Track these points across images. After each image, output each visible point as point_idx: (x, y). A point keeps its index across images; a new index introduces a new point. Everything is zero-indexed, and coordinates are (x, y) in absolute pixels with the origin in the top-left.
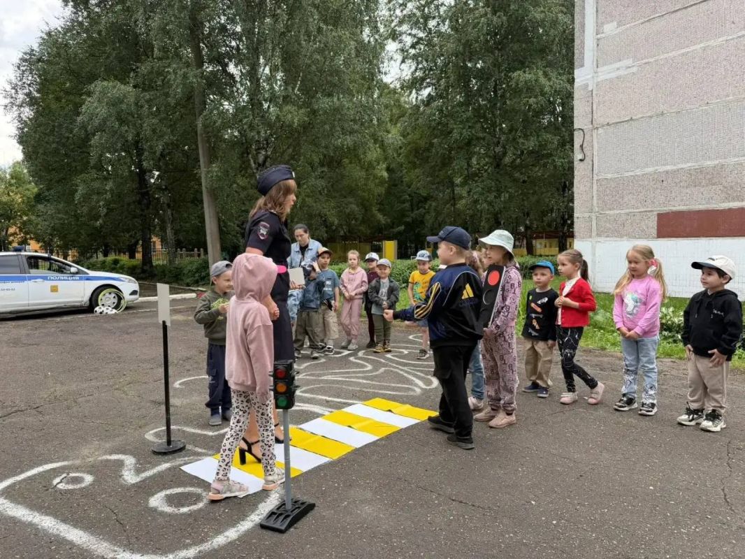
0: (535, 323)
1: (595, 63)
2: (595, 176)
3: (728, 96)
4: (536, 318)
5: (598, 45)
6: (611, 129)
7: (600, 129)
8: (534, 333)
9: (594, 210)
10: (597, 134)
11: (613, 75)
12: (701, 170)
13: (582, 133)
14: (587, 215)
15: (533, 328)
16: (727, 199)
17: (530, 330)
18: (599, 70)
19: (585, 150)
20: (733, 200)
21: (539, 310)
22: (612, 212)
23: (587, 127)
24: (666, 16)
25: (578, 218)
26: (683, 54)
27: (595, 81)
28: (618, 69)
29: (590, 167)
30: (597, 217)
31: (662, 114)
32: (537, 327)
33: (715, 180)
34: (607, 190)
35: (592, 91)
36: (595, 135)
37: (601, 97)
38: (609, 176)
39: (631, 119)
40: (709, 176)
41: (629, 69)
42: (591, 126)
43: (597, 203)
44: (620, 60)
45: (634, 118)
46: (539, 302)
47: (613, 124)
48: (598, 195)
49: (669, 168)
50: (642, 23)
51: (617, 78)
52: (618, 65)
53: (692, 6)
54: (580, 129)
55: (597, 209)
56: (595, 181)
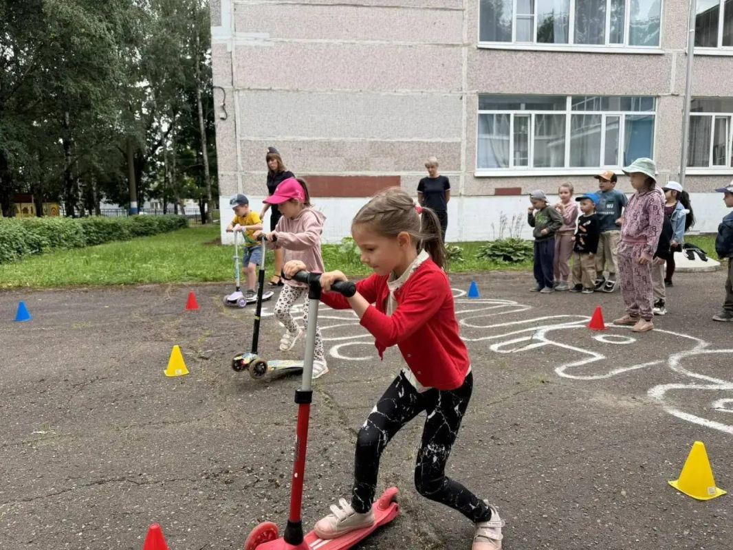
0: (581, 241)
1: (233, 27)
2: (238, 136)
3: (345, 88)
4: (582, 237)
5: (235, 9)
6: (252, 94)
7: (241, 92)
8: (581, 248)
9: (239, 169)
10: (239, 97)
11: (253, 43)
12: (329, 144)
13: (222, 92)
14: (231, 173)
15: (580, 244)
16: (347, 168)
17: (579, 246)
18: (237, 34)
19: (226, 109)
20: (352, 170)
21: (584, 230)
22: (257, 172)
23: (228, 87)
24: (297, 6)
25: (222, 175)
26: (312, 44)
27: (234, 44)
28: (256, 39)
29: (233, 126)
30: (243, 176)
31: (297, 90)
32: (583, 243)
33: (339, 153)
34: (251, 151)
35: (231, 53)
36: (236, 97)
37: (240, 62)
38: (252, 138)
39: (271, 89)
40: (334, 150)
41: (266, 43)
42: (231, 87)
43: (243, 163)
44: (257, 32)
45: (273, 88)
46: (584, 224)
47: (254, 89)
48: (243, 155)
49: (305, 138)
50: (277, 4)
51: (256, 47)
52: (256, 35)
53: (317, 5)
54: (220, 88)
55: (242, 169)
56: (238, 142)
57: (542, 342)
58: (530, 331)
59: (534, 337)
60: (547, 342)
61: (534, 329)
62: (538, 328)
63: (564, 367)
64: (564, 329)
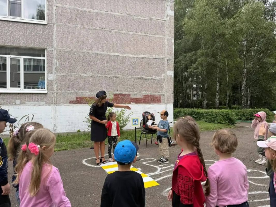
57: (158, 167)
58: (163, 171)
59: (161, 168)
60: (157, 167)
61: (161, 173)
62: (159, 173)
63: (154, 160)
64: (150, 173)
